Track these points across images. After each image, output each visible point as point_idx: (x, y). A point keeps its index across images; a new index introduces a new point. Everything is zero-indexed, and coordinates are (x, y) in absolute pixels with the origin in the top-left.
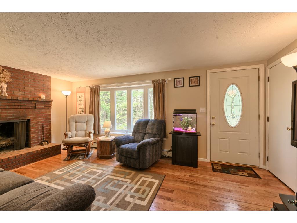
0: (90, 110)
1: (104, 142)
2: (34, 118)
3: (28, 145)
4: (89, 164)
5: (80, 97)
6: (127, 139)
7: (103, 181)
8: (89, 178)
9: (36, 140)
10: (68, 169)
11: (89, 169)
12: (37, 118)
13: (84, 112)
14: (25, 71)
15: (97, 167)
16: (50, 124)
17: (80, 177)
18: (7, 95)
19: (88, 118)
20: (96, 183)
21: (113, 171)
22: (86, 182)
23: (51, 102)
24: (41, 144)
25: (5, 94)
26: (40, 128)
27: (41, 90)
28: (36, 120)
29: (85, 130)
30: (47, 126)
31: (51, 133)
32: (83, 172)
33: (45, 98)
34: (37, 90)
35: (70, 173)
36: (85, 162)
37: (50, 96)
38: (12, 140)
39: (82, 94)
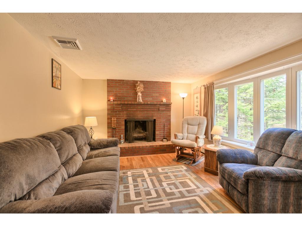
0: (204, 112)
1: (210, 152)
2: (158, 118)
3: (154, 140)
4: (189, 172)
5: (197, 98)
6: (238, 156)
7: (187, 201)
8: (177, 188)
9: (159, 137)
10: (169, 170)
11: (185, 178)
12: (160, 118)
13: (200, 114)
14: (153, 82)
15: (193, 180)
16: (170, 124)
17: (171, 183)
18: (142, 101)
19: (200, 121)
20: (179, 198)
21: (208, 194)
22: (171, 191)
23: (171, 104)
24: (162, 141)
25: (141, 100)
26: (162, 127)
27: (164, 95)
28: (160, 120)
29: (196, 133)
30: (167, 126)
31: (170, 132)
32: (178, 179)
33: (165, 102)
34: (161, 95)
35: (167, 175)
36: (187, 169)
37: (170, 100)
38: (146, 134)
39: (198, 95)
